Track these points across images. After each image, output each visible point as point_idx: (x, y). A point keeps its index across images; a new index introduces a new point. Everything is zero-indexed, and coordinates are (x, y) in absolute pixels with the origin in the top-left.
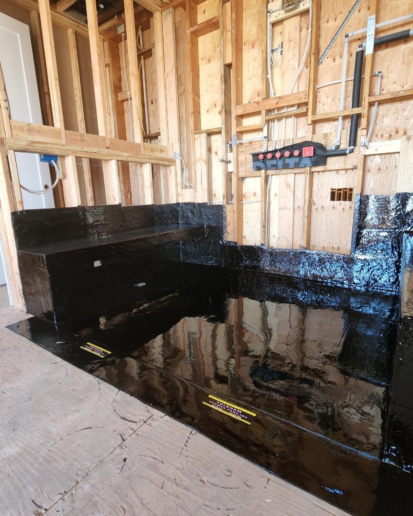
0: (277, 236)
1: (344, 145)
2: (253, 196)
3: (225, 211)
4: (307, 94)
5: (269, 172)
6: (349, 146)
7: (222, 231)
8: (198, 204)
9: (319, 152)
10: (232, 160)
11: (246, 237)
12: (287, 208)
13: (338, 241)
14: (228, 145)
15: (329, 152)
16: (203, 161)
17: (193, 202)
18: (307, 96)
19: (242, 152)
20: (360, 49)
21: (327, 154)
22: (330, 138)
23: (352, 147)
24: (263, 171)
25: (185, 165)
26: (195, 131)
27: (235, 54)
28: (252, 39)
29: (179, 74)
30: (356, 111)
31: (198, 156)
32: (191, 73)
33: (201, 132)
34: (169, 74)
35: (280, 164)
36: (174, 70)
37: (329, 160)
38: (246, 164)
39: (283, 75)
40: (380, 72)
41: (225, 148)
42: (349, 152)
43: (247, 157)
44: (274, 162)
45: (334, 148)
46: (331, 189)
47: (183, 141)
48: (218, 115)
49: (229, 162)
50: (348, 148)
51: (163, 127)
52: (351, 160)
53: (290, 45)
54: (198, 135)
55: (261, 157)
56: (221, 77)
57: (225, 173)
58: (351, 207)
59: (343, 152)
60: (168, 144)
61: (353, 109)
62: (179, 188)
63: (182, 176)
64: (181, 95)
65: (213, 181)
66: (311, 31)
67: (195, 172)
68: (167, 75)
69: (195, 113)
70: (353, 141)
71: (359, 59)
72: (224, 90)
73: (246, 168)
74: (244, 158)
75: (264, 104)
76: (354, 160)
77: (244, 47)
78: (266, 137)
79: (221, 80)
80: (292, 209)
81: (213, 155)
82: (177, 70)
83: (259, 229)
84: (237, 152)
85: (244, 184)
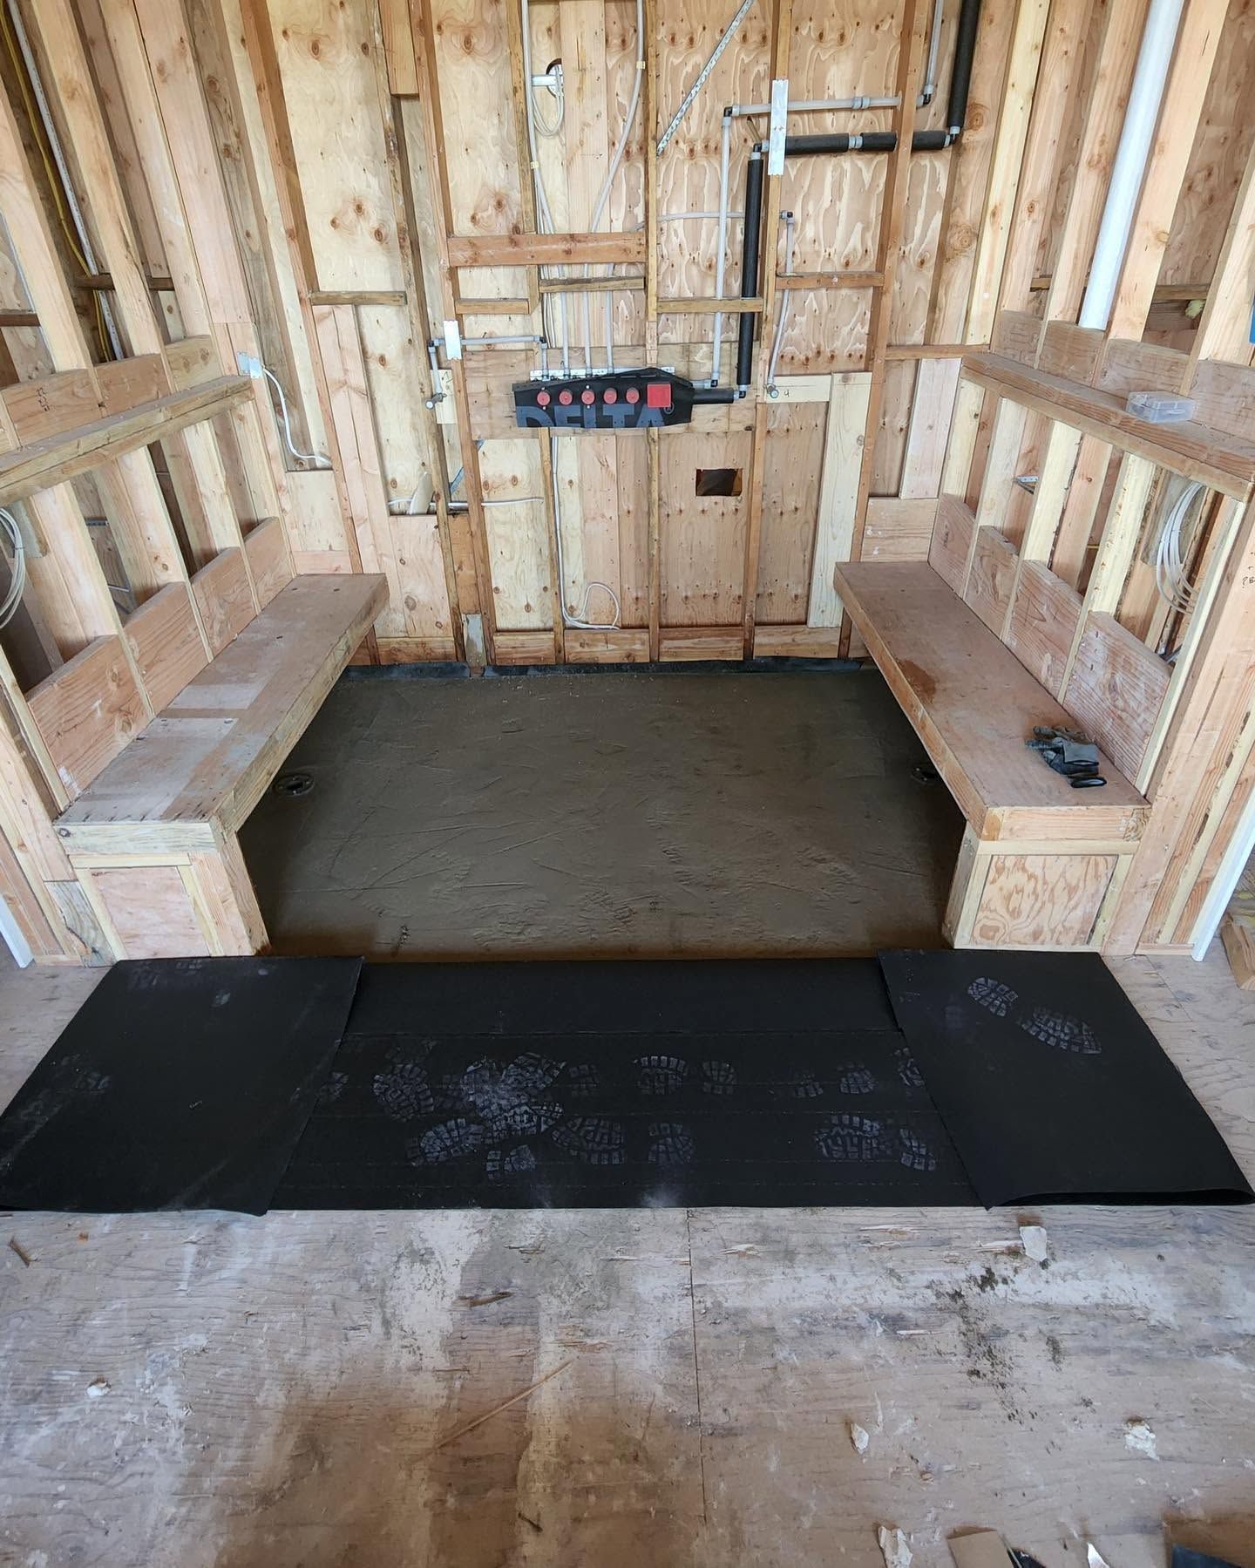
0: (580, 580)
1: (725, 380)
2: (509, 485)
4: (643, 242)
5: (555, 429)
6: (739, 383)
9: (681, 395)
10: (445, 391)
11: (501, 588)
12: (603, 516)
13: (714, 583)
14: (432, 350)
15: (698, 394)
16: (357, 390)
18: (642, 249)
19: (474, 370)
20: (756, 156)
21: (696, 397)
22: (696, 359)
23: (743, 388)
24: (544, 431)
25: (285, 395)
26: (313, 295)
27: (425, 69)
28: (460, 18)
29: (206, 73)
30: (750, 305)
31: (334, 373)
32: (266, 94)
33: (334, 300)
34: (169, 67)
35: (590, 415)
36: (190, 61)
37: (698, 410)
38: (489, 405)
39: (568, 164)
40: (790, 215)
41: (424, 359)
42: (736, 396)
43: (491, 387)
44: (575, 412)
45: (708, 385)
46: (699, 471)
47: (265, 317)
48: (373, 242)
49: (436, 398)
50: (735, 386)
51: (181, 267)
52: (740, 412)
53: (582, 81)
54: (326, 308)
55: (543, 399)
56: (387, 136)
57: (434, 430)
58: (736, 510)
59: (726, 397)
60: (212, 325)
61: (748, 300)
62: (278, 467)
63: (281, 431)
64: (231, 154)
65: (384, 442)
66: (645, 72)
67: (330, 422)
68: (161, 70)
69: (299, 233)
70: (744, 373)
71: (756, 176)
72: (399, 178)
73: (491, 418)
74: (484, 389)
75: (532, 248)
76: (745, 412)
77: (437, 38)
78: (543, 340)
79: (387, 143)
80: (615, 519)
81: (374, 365)
82: (197, 59)
83: (534, 568)
84: (463, 369)
85: (480, 453)
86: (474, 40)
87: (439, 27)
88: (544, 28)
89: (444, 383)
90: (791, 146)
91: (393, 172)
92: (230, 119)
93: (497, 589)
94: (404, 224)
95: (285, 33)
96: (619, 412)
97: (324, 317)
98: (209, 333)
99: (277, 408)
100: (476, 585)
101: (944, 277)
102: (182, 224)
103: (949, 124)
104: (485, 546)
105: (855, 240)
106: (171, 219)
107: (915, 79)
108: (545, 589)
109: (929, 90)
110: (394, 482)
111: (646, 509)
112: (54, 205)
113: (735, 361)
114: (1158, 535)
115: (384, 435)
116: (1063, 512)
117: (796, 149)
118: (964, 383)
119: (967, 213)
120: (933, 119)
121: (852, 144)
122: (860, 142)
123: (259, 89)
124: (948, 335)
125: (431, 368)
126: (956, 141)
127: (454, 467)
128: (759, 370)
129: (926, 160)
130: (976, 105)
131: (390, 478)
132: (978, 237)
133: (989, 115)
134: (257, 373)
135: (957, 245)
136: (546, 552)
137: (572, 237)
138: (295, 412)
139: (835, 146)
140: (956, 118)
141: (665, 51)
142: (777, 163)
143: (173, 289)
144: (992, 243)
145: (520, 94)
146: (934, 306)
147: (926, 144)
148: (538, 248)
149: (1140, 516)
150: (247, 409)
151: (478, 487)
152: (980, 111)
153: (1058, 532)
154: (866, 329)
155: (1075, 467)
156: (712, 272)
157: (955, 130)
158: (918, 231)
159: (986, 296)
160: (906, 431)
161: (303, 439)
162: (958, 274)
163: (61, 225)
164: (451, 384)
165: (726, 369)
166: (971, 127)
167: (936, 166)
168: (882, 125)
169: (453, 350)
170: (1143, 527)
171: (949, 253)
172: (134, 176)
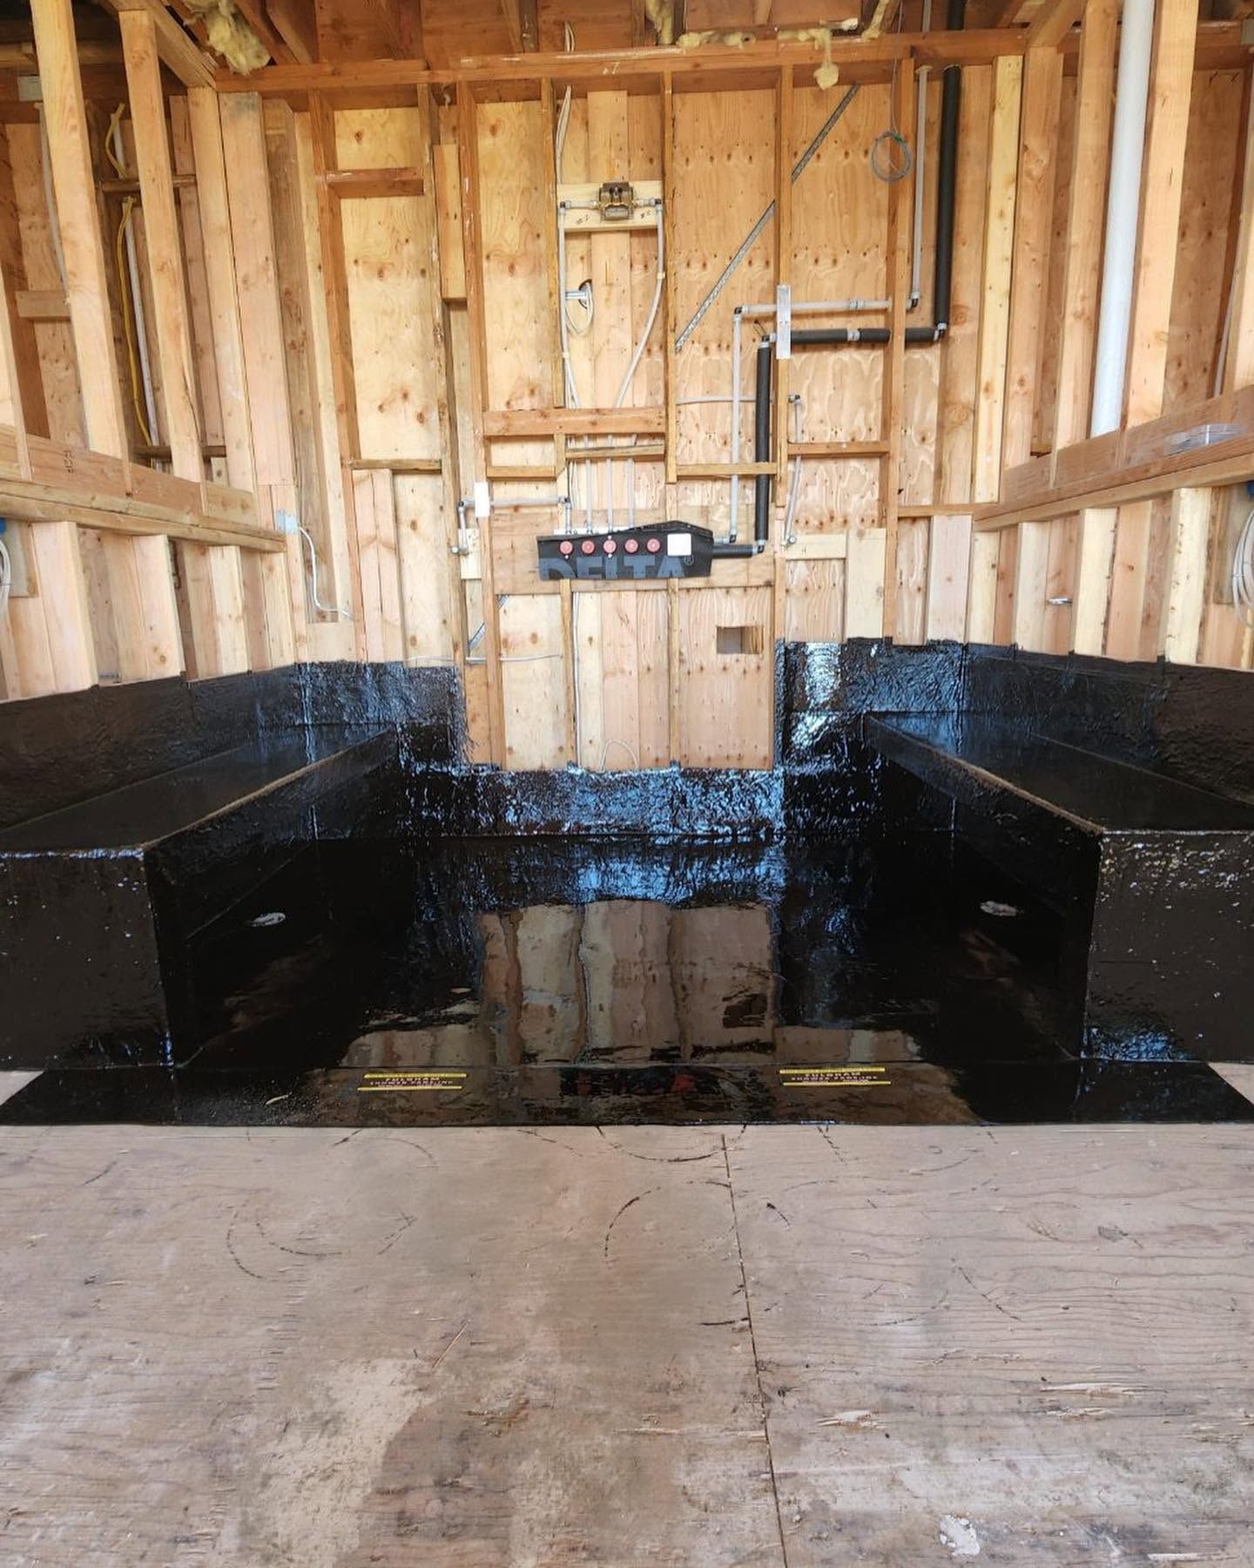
0: (598, 740)
1: (744, 537)
2: (529, 643)
3: (461, 682)
4: (663, 415)
5: (581, 584)
6: (757, 538)
7: (453, 737)
8: (371, 665)
9: (702, 548)
10: (471, 548)
11: (514, 748)
12: (623, 671)
13: (738, 742)
14: (461, 509)
15: (717, 547)
16: (386, 545)
17: (354, 660)
18: (663, 421)
19: (503, 529)
20: (765, 345)
21: (715, 551)
22: (715, 517)
23: (761, 542)
24: (565, 583)
25: (316, 553)
26: (353, 459)
27: (474, 280)
28: (507, 250)
29: (284, 287)
30: (764, 468)
31: (365, 528)
32: (333, 297)
33: (373, 465)
34: (252, 280)
35: (612, 567)
36: (271, 273)
37: (717, 565)
38: (514, 561)
39: (595, 358)
40: (798, 397)
41: (453, 517)
42: (755, 550)
43: (516, 545)
44: (596, 562)
45: (726, 540)
46: (719, 629)
47: (306, 476)
48: (415, 424)
49: (462, 553)
50: (753, 542)
51: (235, 432)
52: (756, 569)
53: (609, 294)
54: (364, 473)
55: (566, 547)
56: (435, 330)
57: (457, 582)
58: (759, 668)
59: (744, 551)
60: (256, 486)
61: (761, 464)
62: (301, 618)
63: (308, 585)
64: (296, 348)
65: (407, 600)
66: (665, 280)
67: (357, 574)
68: (245, 281)
69: (348, 408)
70: (762, 529)
71: (766, 363)
72: (443, 364)
73: (514, 573)
74: (508, 545)
75: (560, 419)
76: (765, 567)
77: (485, 264)
78: (567, 500)
79: (435, 335)
80: (635, 674)
81: (405, 529)
82: (279, 275)
83: (550, 728)
84: (491, 528)
85: (501, 611)
86: (517, 267)
87: (488, 257)
88: (578, 258)
89: (470, 542)
90: (796, 337)
91: (439, 359)
92: (299, 320)
93: (510, 748)
95: (356, 262)
96: (640, 564)
97: (362, 480)
98: (251, 490)
99: (307, 564)
100: (489, 739)
101: (946, 448)
102: (241, 398)
103: (936, 324)
104: (500, 700)
105: (859, 420)
106: (233, 392)
107: (902, 282)
108: (561, 749)
109: (916, 296)
110: (414, 639)
111: (666, 666)
112: (131, 387)
113: (753, 520)
114: (1228, 569)
115: (408, 593)
116: (1109, 603)
118: (979, 536)
119: (965, 393)
120: (922, 319)
121: (850, 336)
122: (857, 335)
123: (328, 294)
124: (957, 495)
125: (459, 526)
126: (944, 335)
127: (475, 623)
128: (776, 528)
129: (918, 354)
130: (958, 307)
131: (410, 633)
132: (975, 412)
133: (973, 312)
134: (291, 526)
135: (956, 419)
136: (563, 709)
137: (598, 411)
138: (324, 567)
139: (836, 341)
140: (941, 317)
141: (683, 270)
142: (783, 352)
143: (225, 456)
144: (989, 412)
145: (555, 297)
146: (939, 473)
147: (917, 339)
148: (566, 419)
149: (1203, 553)
150: (278, 559)
151: (500, 643)
152: (963, 310)
153: (1106, 623)
154: (876, 496)
155: (1114, 556)
156: (728, 447)
157: (942, 326)
158: (917, 413)
159: (989, 459)
160: (924, 590)
161: (329, 594)
162: (960, 440)
163: (133, 403)
164: (477, 542)
165: (744, 527)
166: (955, 324)
167: (930, 357)
168: (877, 323)
169: (482, 510)
170: (1209, 567)
171: (947, 425)
172: (207, 360)
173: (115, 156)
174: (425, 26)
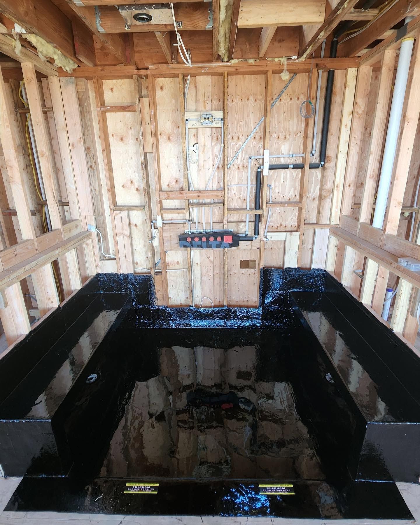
0: (200, 295)
1: (250, 233)
2: (176, 264)
3: (153, 280)
4: (223, 193)
5: (194, 249)
6: (255, 235)
7: (151, 297)
8: (123, 274)
9: (236, 238)
10: (156, 236)
11: (172, 297)
12: (208, 275)
13: (247, 297)
14: (152, 224)
15: (241, 238)
16: (126, 236)
17: (117, 273)
18: (223, 195)
19: (166, 230)
20: (259, 170)
22: (241, 227)
23: (256, 236)
24: (189, 249)
25: (102, 236)
26: (115, 206)
27: (155, 146)
28: (167, 132)
29: (87, 146)
30: (258, 212)
31: (119, 229)
32: (105, 152)
33: (121, 208)
34: (75, 145)
35: (205, 244)
36: (82, 143)
37: (241, 243)
38: (171, 240)
39: (199, 171)
40: (270, 186)
41: (149, 227)
42: (254, 239)
43: (171, 235)
44: (200, 243)
45: (244, 235)
46: (241, 261)
47: (98, 213)
48: (136, 192)
49: (152, 238)
50: (253, 235)
51: (72, 199)
52: (256, 243)
53: (204, 149)
54: (119, 211)
55: (189, 240)
56: (142, 164)
57: (151, 248)
58: (254, 273)
59: (251, 239)
60: (80, 216)
61: (257, 211)
62: (98, 259)
63: (100, 247)
64: (92, 167)
65: (134, 250)
66: (224, 147)
67: (116, 245)
68: (73, 146)
69: (112, 190)
70: (256, 232)
71: (259, 176)
72: (145, 175)
73: (171, 244)
74: (169, 235)
75: (187, 195)
76: (257, 243)
77: (159, 137)
78: (189, 221)
79: (142, 166)
80: (212, 276)
81: (133, 227)
82: (85, 143)
83: (184, 291)
84: (162, 229)
85: (167, 254)
86: (171, 138)
87: (160, 134)
88: (193, 135)
89: (156, 234)
91: (143, 174)
92: (93, 158)
93: (170, 298)
94: (146, 188)
95: (113, 135)
96: (214, 244)
97: (118, 214)
98: (79, 218)
99: (99, 240)
100: (163, 297)
101: (322, 204)
102: (74, 187)
103: (320, 161)
104: (167, 285)
105: (292, 193)
106: (70, 186)
107: (309, 150)
108: (187, 298)
109: (313, 152)
110: (137, 263)
111: (223, 272)
112: (34, 181)
113: (253, 228)
114: (416, 307)
115: (134, 248)
116: (375, 288)
117: (271, 168)
118: (331, 236)
119: (328, 186)
120: (315, 160)
121: (290, 166)
122: (292, 166)
123: (103, 151)
124: (324, 220)
125: (152, 229)
126: (323, 166)
127: (157, 258)
128: (261, 231)
129: (313, 171)
130: (329, 157)
131: (135, 261)
132: (332, 193)
133: (333, 159)
134: (94, 231)
135: (326, 195)
136: (188, 286)
137: (200, 192)
138: (105, 241)
139: (285, 167)
140: (323, 159)
141: (230, 141)
142: (266, 172)
143: (69, 205)
144: (337, 195)
145: (185, 153)
146: (319, 212)
147: (312, 167)
148: (189, 195)
149: (408, 299)
150: (89, 241)
151: (165, 265)
152: (330, 158)
153: (373, 294)
154: (297, 218)
155: (378, 273)
156: (246, 201)
157: (323, 163)
158: (312, 190)
159: (336, 210)
160: (312, 249)
161: (107, 250)
162: (327, 204)
163: (35, 187)
164: (158, 234)
165: (251, 230)
166: (328, 162)
167: (318, 172)
168: (299, 161)
169: (159, 224)
170: (410, 303)
171: (323, 197)
172: (60, 174)
173: (23, 99)
174: (135, 49)
